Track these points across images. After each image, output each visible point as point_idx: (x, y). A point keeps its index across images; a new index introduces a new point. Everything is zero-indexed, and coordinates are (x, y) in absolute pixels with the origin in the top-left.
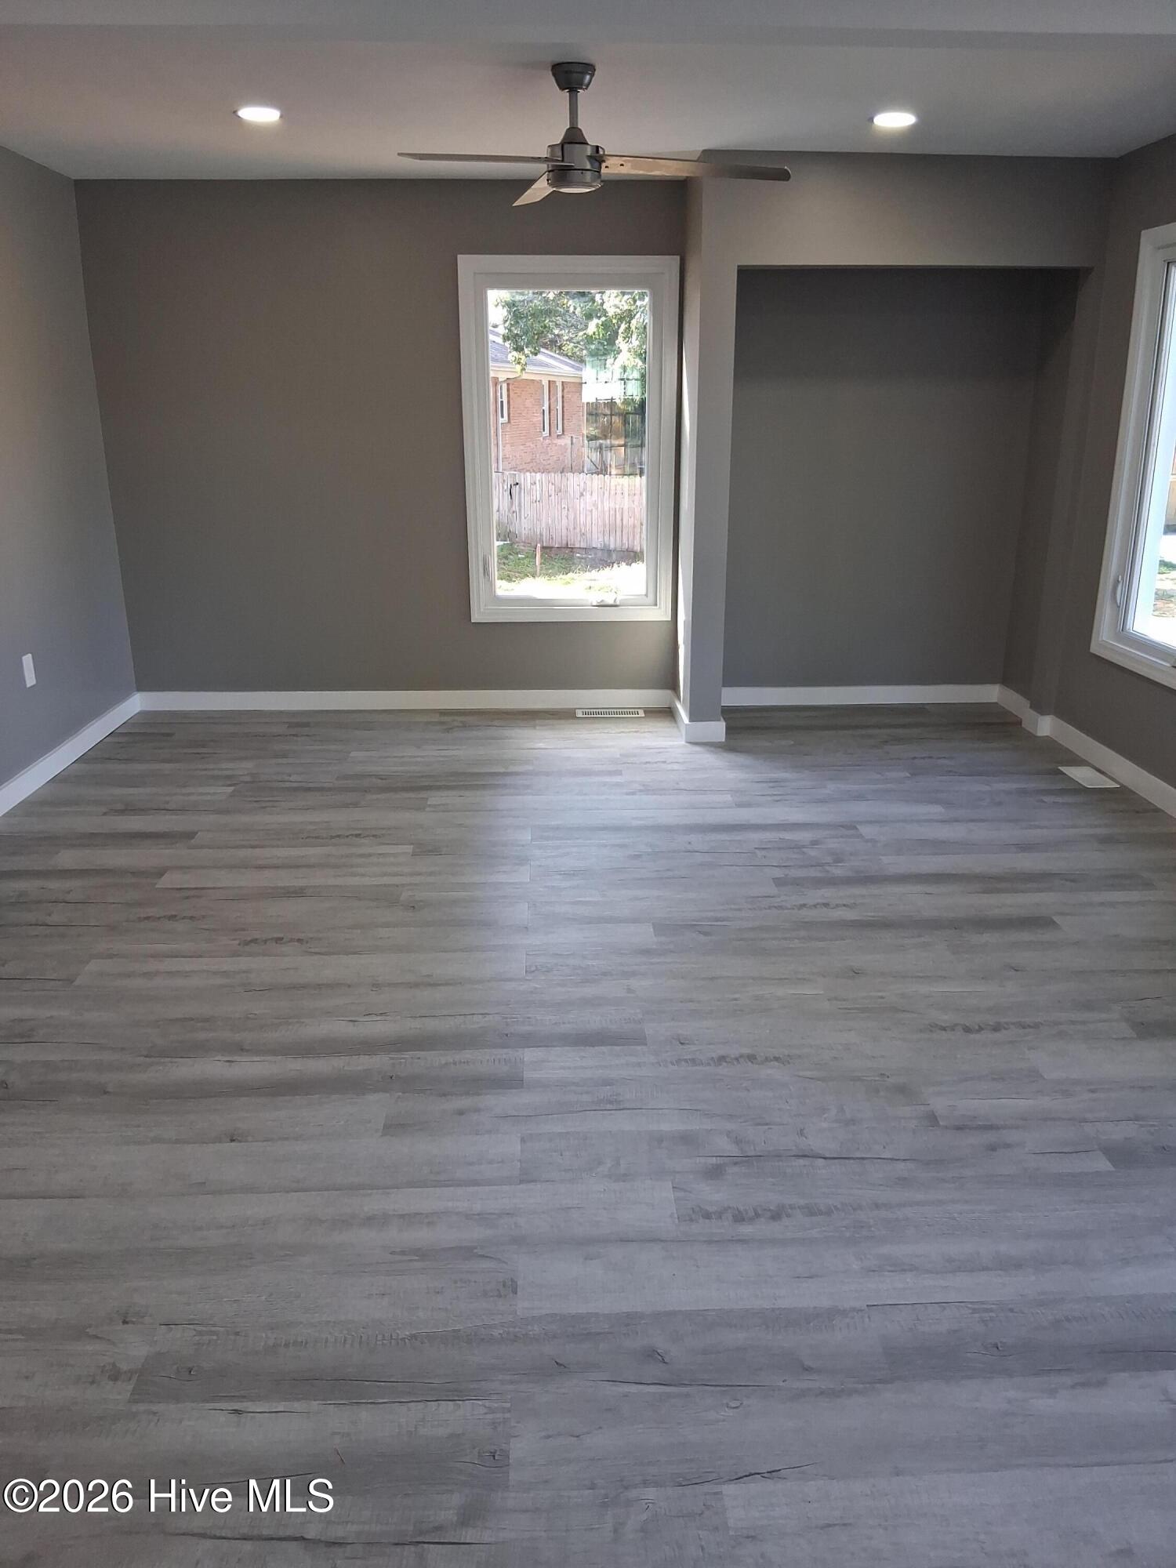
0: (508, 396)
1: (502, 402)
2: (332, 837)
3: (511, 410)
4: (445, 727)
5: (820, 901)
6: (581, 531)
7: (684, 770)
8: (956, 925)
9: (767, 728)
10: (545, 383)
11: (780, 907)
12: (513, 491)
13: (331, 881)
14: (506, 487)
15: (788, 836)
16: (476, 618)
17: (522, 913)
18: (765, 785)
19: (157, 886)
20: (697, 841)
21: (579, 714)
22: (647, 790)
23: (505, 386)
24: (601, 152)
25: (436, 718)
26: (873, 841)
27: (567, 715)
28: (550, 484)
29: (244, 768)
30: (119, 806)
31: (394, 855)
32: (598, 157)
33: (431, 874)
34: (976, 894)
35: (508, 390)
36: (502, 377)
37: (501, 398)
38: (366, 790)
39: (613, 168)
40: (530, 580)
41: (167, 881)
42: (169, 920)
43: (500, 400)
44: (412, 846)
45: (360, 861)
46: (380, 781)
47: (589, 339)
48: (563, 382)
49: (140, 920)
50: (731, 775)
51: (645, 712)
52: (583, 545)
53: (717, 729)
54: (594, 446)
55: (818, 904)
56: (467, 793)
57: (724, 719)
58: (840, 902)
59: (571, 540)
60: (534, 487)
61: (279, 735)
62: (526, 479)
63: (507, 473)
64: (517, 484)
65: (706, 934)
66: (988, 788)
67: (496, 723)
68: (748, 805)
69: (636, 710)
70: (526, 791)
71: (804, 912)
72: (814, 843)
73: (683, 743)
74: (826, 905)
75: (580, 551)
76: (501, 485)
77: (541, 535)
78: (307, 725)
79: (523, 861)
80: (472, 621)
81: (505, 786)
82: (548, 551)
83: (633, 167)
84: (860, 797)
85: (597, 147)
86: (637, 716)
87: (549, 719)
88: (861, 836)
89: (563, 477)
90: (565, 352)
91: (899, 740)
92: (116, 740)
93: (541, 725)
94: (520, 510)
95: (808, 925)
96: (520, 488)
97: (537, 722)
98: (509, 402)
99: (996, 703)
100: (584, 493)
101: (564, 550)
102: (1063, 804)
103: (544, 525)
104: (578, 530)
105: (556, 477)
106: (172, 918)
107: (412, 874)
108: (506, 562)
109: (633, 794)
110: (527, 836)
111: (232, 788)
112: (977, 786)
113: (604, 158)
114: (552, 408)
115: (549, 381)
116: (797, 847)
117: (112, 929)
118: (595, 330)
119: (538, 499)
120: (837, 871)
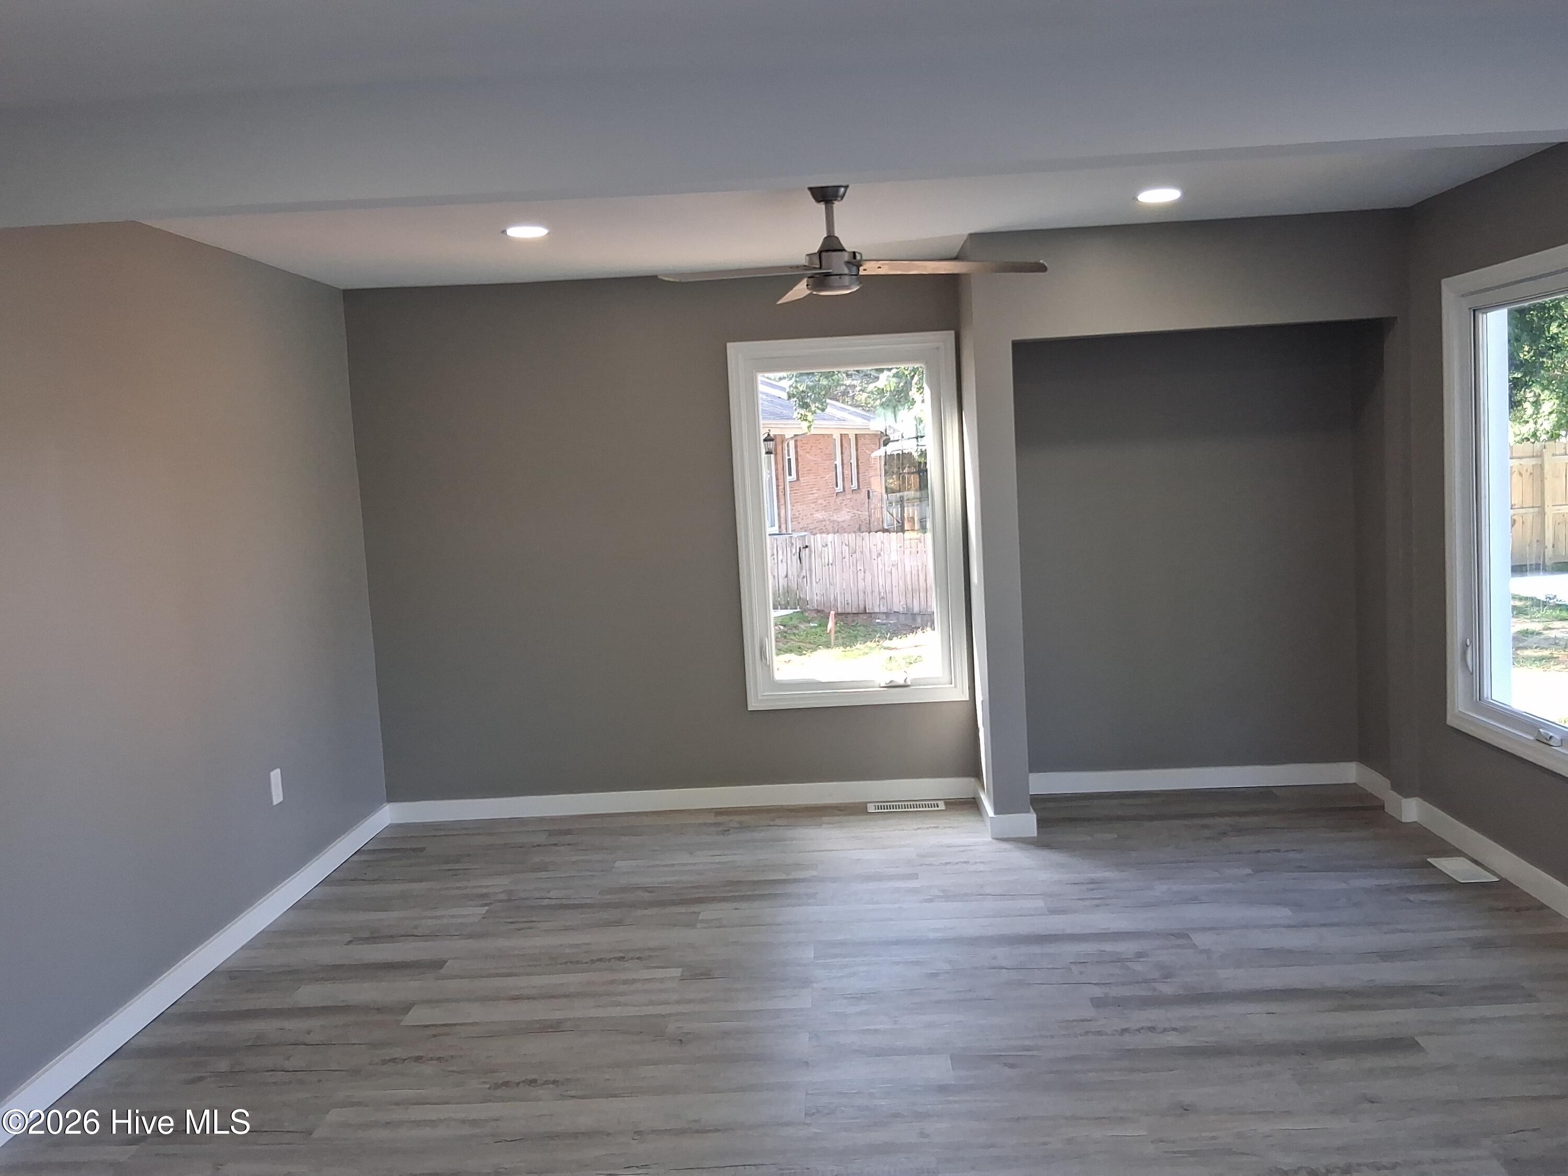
0: (796, 452)
1: (789, 460)
2: (593, 961)
3: (800, 467)
4: (721, 829)
5: (1144, 1025)
6: (879, 593)
7: (990, 872)
8: (1301, 1049)
9: (1088, 820)
10: (837, 437)
11: (1099, 1033)
12: (803, 555)
13: (593, 1013)
14: (794, 551)
15: (1108, 947)
16: (753, 705)
17: (802, 1044)
18: (1084, 887)
19: (402, 1024)
20: (1002, 954)
21: (871, 809)
22: (947, 896)
23: (792, 443)
24: (858, 257)
25: (711, 819)
26: (1207, 952)
27: (857, 810)
28: (844, 545)
29: (497, 884)
30: (367, 935)
31: (662, 980)
32: (855, 261)
33: (702, 1001)
34: (1327, 1013)
35: (796, 447)
36: (789, 434)
37: (789, 455)
38: (633, 905)
39: (869, 269)
40: (822, 653)
41: (415, 1017)
42: (415, 1062)
43: (787, 458)
44: (681, 969)
45: (623, 988)
46: (647, 894)
47: (881, 392)
48: (856, 435)
49: (384, 1062)
50: (1044, 875)
51: (946, 804)
52: (883, 609)
53: (1027, 823)
54: (894, 499)
55: (1142, 1028)
56: (744, 905)
57: (1034, 809)
58: (1167, 1025)
59: (869, 605)
60: (826, 549)
61: (539, 846)
62: (816, 541)
63: (795, 535)
64: (807, 547)
65: (1012, 1066)
66: (1344, 886)
67: (778, 822)
68: (1063, 911)
69: (935, 802)
70: (810, 901)
71: (1127, 1037)
72: (1140, 955)
73: (990, 839)
74: (1152, 1029)
75: (880, 616)
76: (789, 549)
77: (836, 600)
78: (568, 832)
79: (806, 982)
80: (749, 709)
81: (788, 896)
82: (843, 617)
83: (891, 269)
84: (1194, 899)
85: (854, 253)
86: (936, 809)
87: (838, 816)
88: (1194, 946)
89: (858, 537)
90: (858, 403)
91: (1240, 831)
92: (364, 857)
93: (826, 824)
94: (811, 576)
95: (1131, 1053)
96: (810, 551)
97: (825, 819)
98: (797, 459)
99: (1355, 784)
100: (882, 553)
101: (861, 616)
102: (1433, 903)
103: (838, 590)
104: (876, 593)
105: (850, 538)
106: (418, 1059)
107: (678, 1002)
108: (797, 632)
109: (930, 901)
110: (809, 954)
111: (487, 908)
112: (1330, 883)
113: (861, 263)
114: (845, 462)
115: (841, 435)
116: (1118, 960)
117: (355, 1072)
118: (887, 383)
119: (831, 562)
120: (1167, 989)
